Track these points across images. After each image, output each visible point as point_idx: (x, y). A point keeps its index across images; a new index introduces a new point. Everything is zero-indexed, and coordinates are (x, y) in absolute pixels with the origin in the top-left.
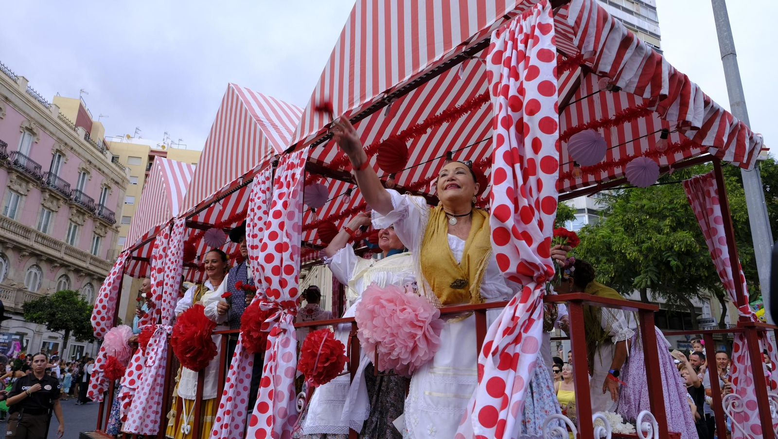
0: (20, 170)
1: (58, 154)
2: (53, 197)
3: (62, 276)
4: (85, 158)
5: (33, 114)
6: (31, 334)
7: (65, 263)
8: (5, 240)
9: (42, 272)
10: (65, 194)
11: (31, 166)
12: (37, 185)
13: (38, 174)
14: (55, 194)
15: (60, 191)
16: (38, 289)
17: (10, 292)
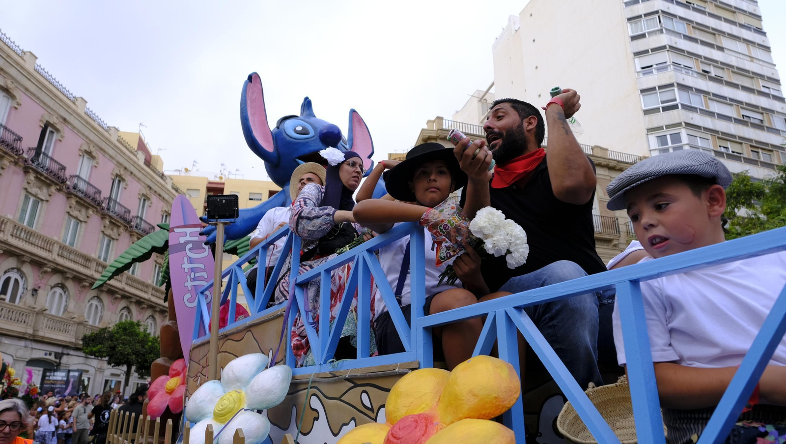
0: (80, 195)
1: (118, 179)
2: (113, 224)
3: (123, 308)
4: (145, 183)
5: (92, 136)
6: (92, 371)
7: (126, 294)
8: (66, 270)
9: (103, 305)
10: (126, 221)
11: (91, 191)
12: (97, 211)
13: (98, 199)
14: (116, 220)
15: (120, 217)
16: (99, 322)
17: (70, 326)
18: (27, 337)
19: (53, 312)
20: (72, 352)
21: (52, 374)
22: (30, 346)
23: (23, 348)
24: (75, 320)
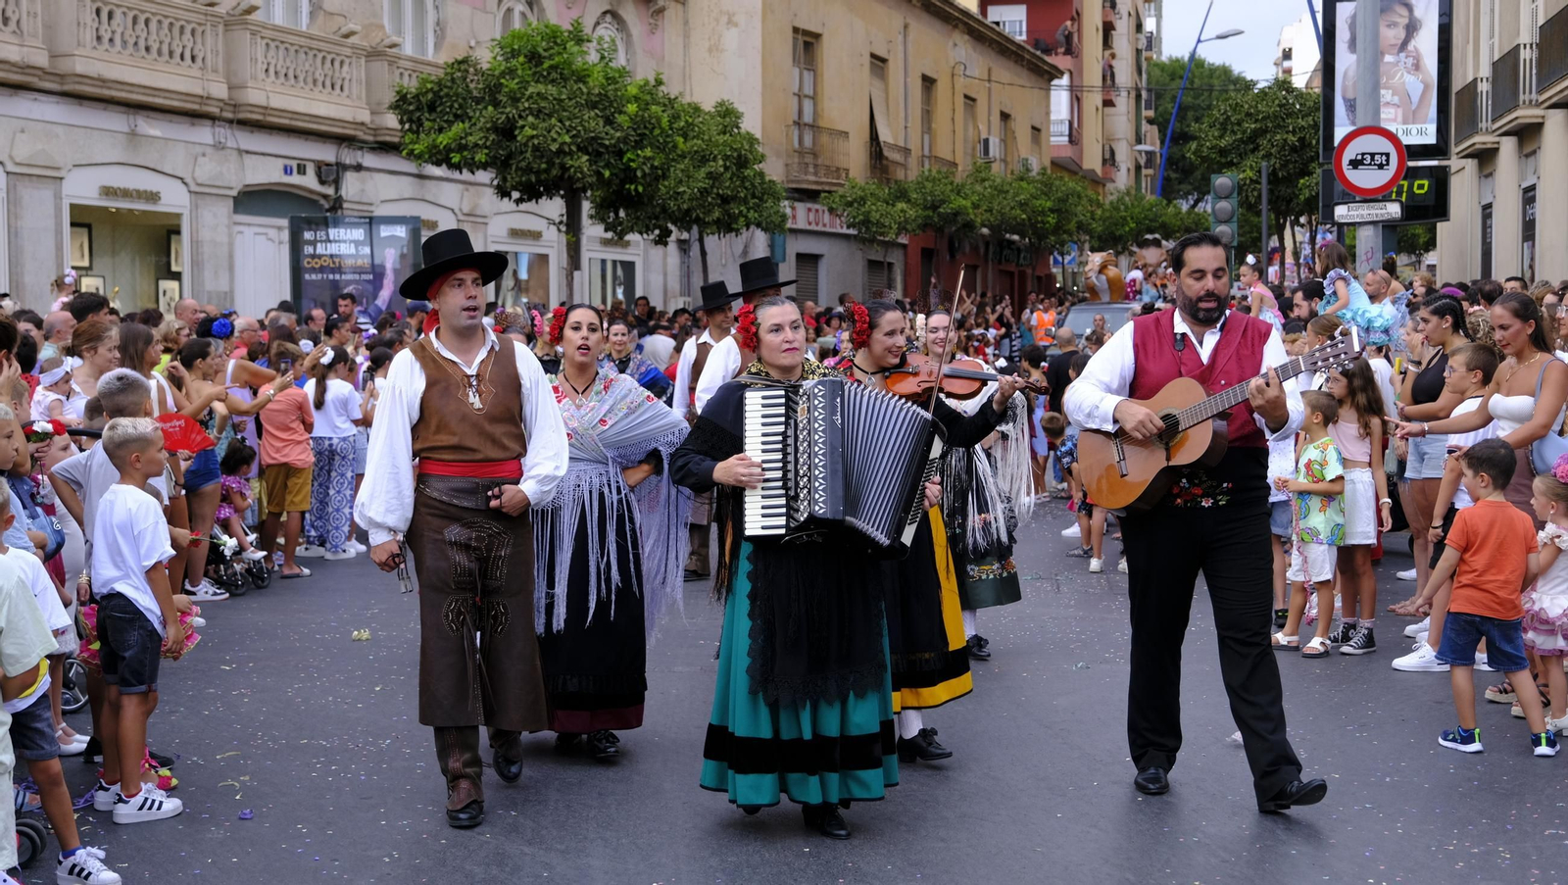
16: (437, 46)
17: (342, 63)
18: (215, 110)
19: (279, 17)
20: (369, 160)
21: (321, 234)
22: (231, 143)
23: (209, 150)
24: (352, 40)
